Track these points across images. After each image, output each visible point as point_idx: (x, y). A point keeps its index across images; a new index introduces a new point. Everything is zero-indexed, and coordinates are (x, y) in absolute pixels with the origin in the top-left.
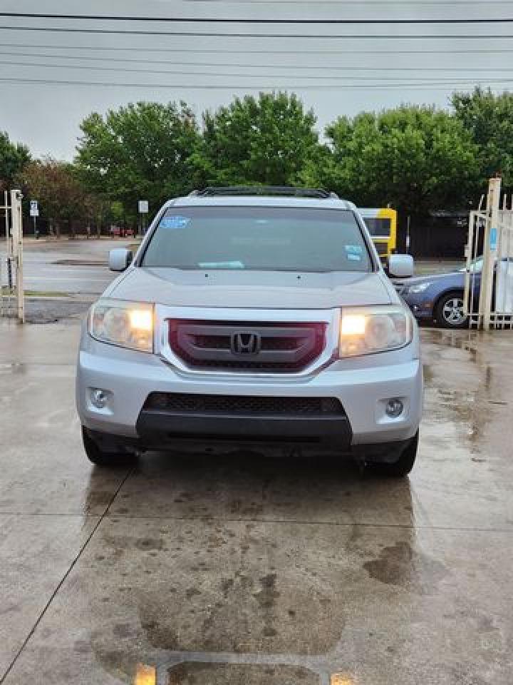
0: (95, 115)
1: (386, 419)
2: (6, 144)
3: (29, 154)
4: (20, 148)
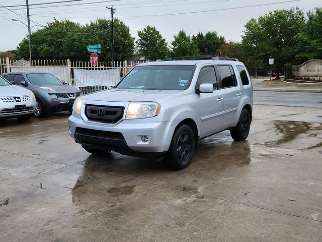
0: (253, 20)
1: (141, 143)
2: (215, 36)
3: (225, 40)
4: (221, 38)
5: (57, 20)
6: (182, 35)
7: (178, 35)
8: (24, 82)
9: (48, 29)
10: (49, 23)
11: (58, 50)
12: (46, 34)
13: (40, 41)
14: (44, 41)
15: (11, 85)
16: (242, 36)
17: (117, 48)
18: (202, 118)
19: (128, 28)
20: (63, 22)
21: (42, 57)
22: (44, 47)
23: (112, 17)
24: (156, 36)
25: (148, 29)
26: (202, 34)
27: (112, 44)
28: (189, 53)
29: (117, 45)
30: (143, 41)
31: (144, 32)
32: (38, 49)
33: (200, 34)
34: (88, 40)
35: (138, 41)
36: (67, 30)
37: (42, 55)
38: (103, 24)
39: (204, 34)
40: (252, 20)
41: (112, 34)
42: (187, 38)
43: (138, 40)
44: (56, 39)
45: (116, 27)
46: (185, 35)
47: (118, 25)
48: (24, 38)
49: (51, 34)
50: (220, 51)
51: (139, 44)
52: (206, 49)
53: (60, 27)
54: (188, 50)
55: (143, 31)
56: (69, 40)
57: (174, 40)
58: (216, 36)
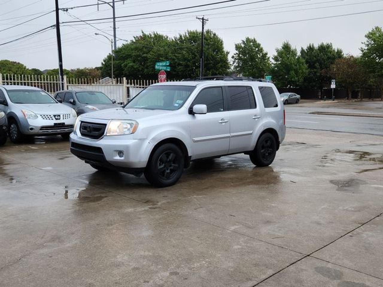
1: (117, 158)
2: (330, 49)
3: (342, 53)
4: (338, 51)
5: (144, 32)
6: (286, 47)
7: (281, 48)
8: (72, 101)
9: (134, 43)
10: (135, 36)
11: (143, 67)
12: (132, 49)
13: (125, 57)
14: (129, 56)
15: (57, 103)
16: (362, 48)
17: (207, 63)
18: (194, 139)
19: (222, 40)
20: (151, 35)
21: (126, 74)
22: (129, 64)
23: (203, 28)
24: (257, 49)
25: (247, 41)
26: (313, 46)
27: (201, 59)
28: (294, 69)
29: (207, 61)
30: (241, 55)
31: (243, 46)
32: (122, 65)
33: (310, 46)
34: (175, 56)
35: (235, 56)
36: (154, 44)
37: (126, 72)
38: (193, 37)
39: (316, 46)
40: (376, 29)
41: (202, 48)
42: (292, 52)
43: (235, 54)
44: (141, 54)
45: (207, 40)
46: (290, 48)
47: (210, 37)
48: (110, 54)
49: (136, 49)
50: (334, 68)
51: (235, 59)
52: (317, 65)
53: (147, 41)
54: (293, 65)
55: (240, 44)
56: (154, 56)
57: (276, 54)
58: (332, 48)
